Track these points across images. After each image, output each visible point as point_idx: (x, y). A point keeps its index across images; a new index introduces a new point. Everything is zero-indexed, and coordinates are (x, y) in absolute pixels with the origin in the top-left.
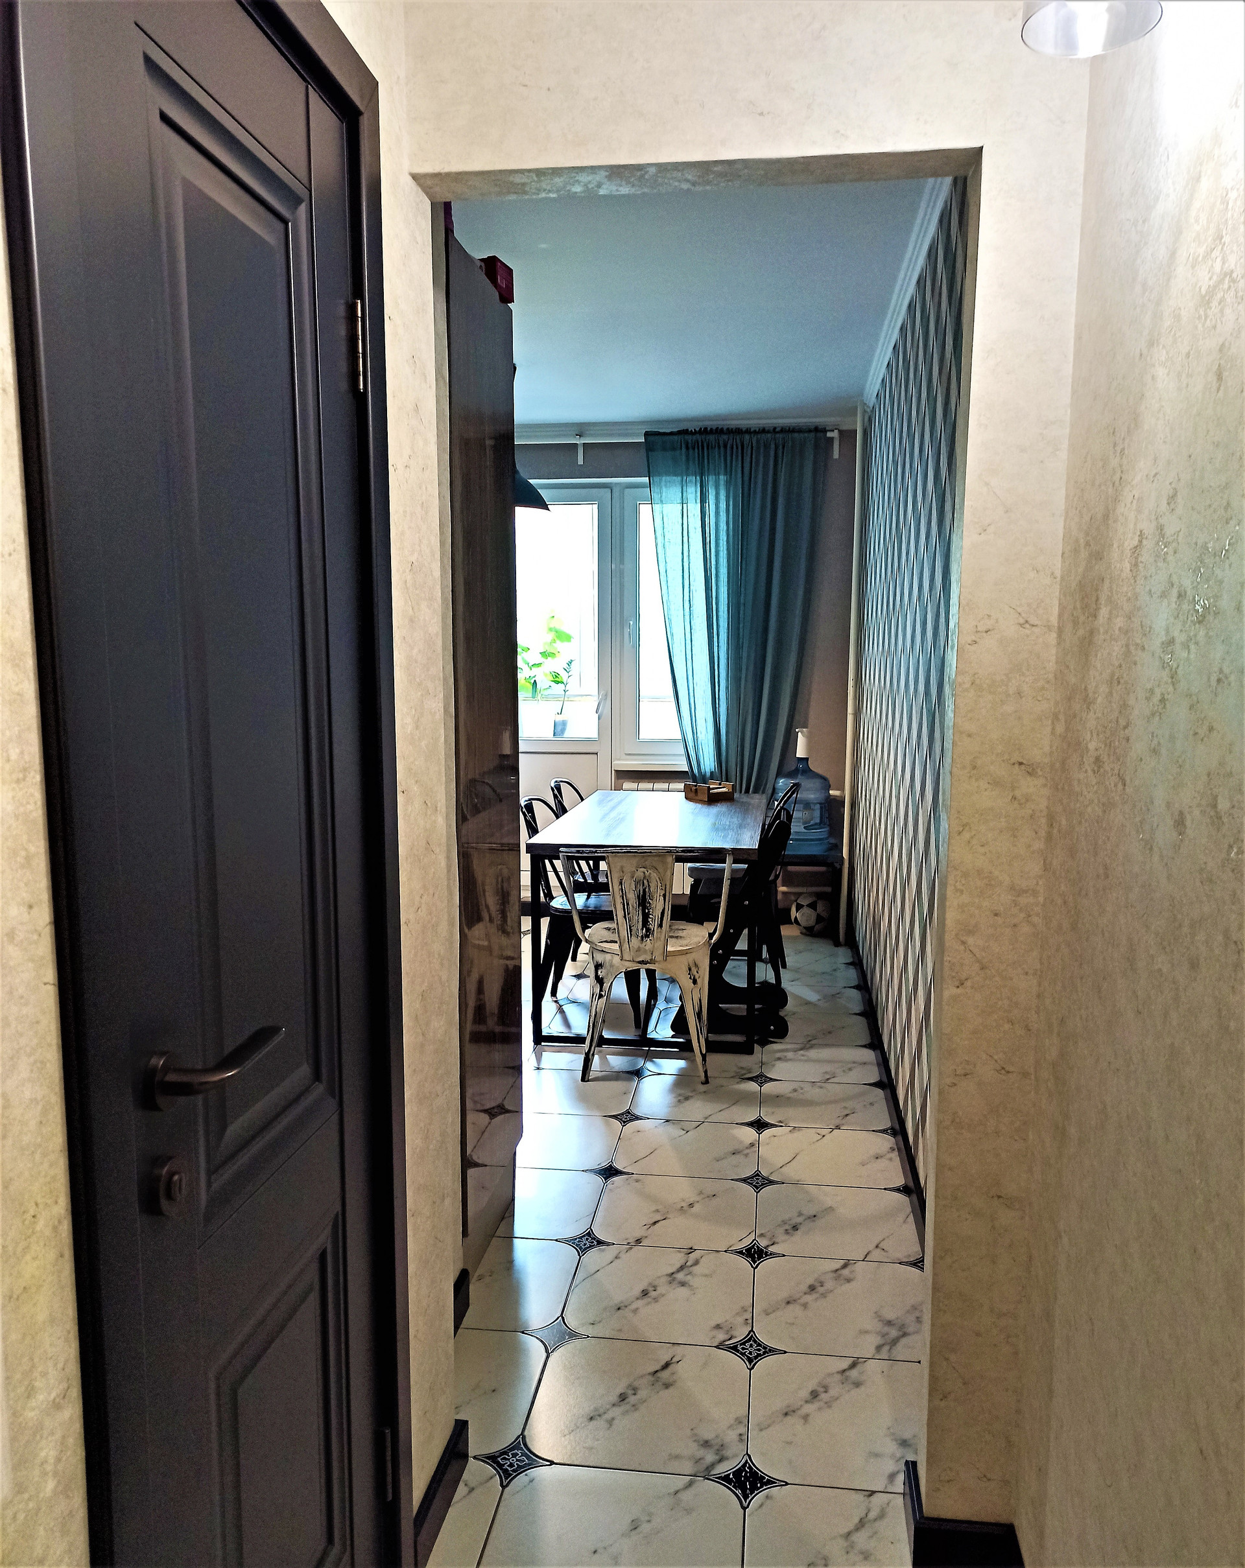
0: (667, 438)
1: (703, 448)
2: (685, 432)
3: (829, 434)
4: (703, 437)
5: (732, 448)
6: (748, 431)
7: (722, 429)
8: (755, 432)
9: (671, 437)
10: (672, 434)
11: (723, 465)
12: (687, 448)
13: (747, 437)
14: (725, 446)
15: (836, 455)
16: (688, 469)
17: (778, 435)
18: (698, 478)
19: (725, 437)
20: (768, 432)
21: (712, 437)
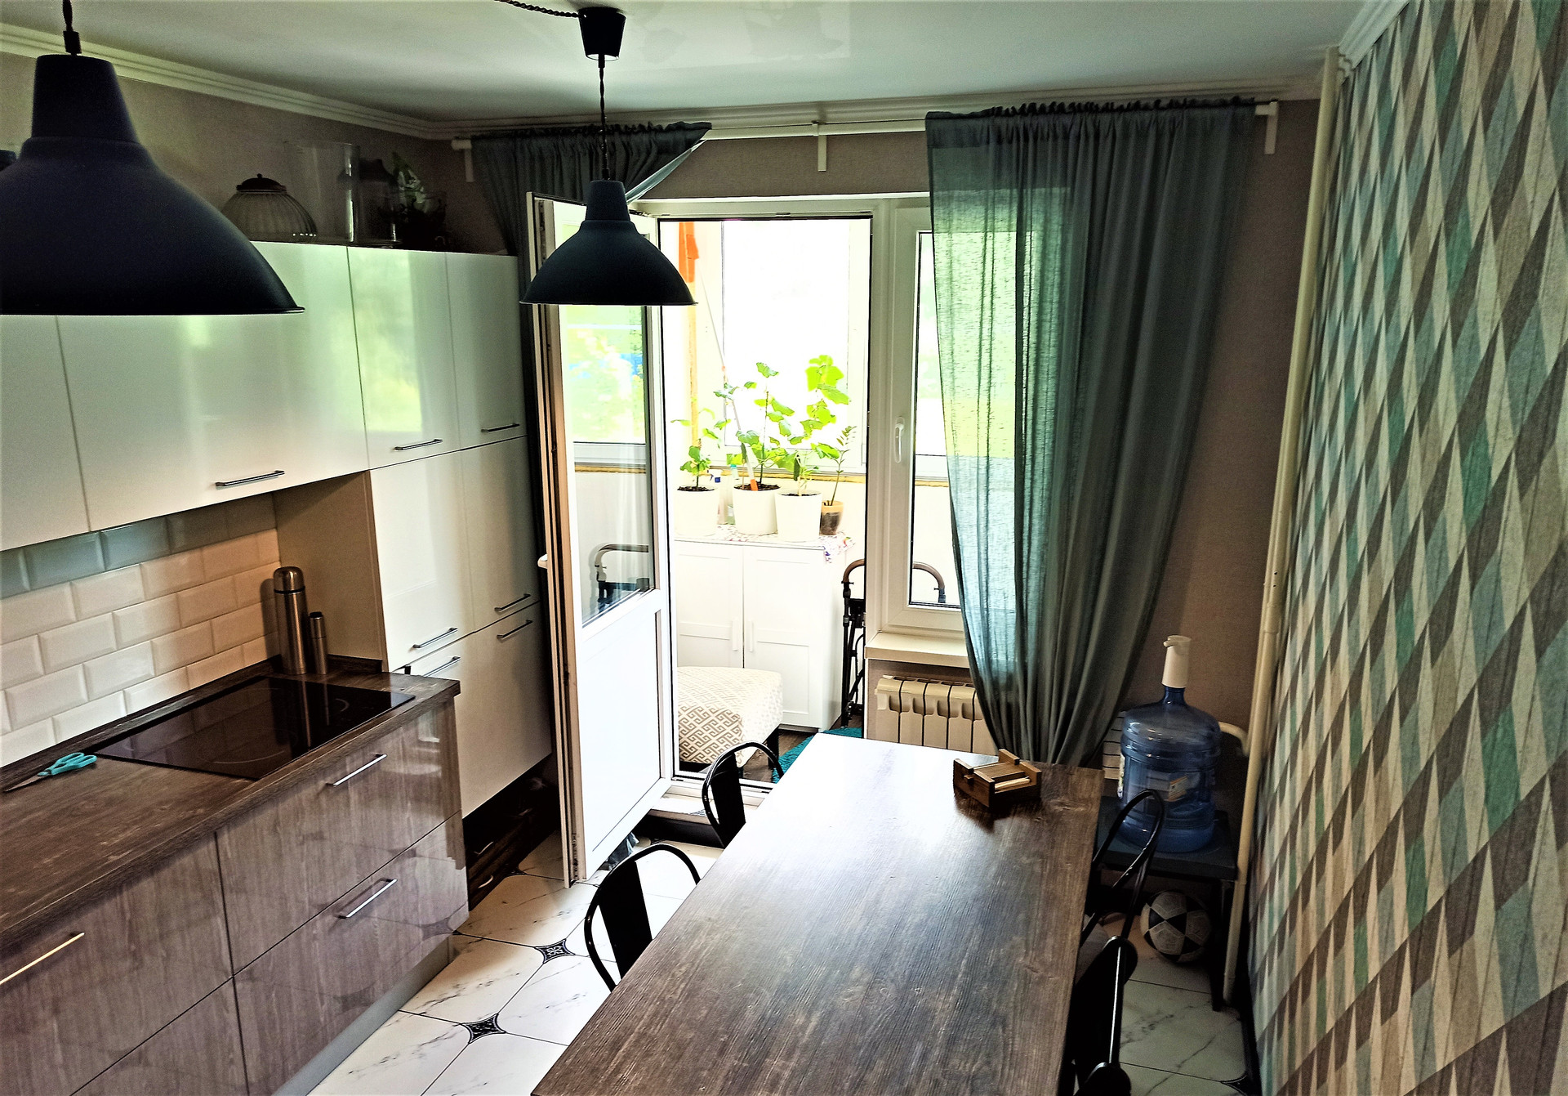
0: (962, 124)
1: (1026, 140)
2: (996, 112)
3: (1260, 110)
4: (1028, 120)
5: (1078, 137)
6: (1109, 108)
7: (1062, 105)
8: (1121, 109)
9: (972, 122)
10: (972, 116)
11: (1059, 169)
12: (999, 141)
13: (1105, 119)
14: (1066, 137)
15: (1270, 148)
16: (998, 175)
17: (1163, 114)
18: (1015, 192)
19: (1066, 120)
20: (1146, 108)
21: (1042, 120)
